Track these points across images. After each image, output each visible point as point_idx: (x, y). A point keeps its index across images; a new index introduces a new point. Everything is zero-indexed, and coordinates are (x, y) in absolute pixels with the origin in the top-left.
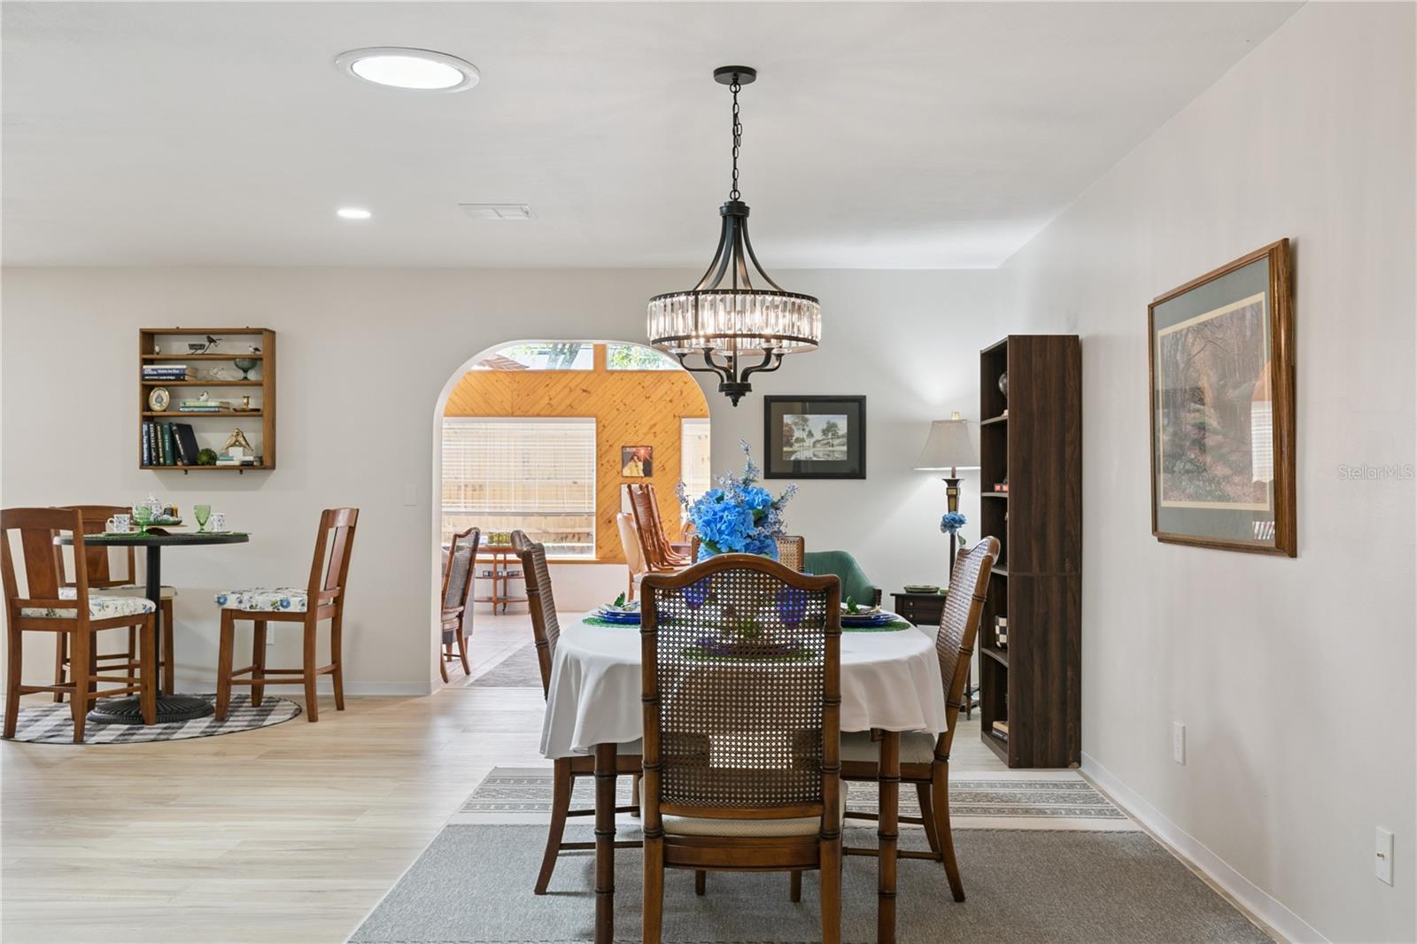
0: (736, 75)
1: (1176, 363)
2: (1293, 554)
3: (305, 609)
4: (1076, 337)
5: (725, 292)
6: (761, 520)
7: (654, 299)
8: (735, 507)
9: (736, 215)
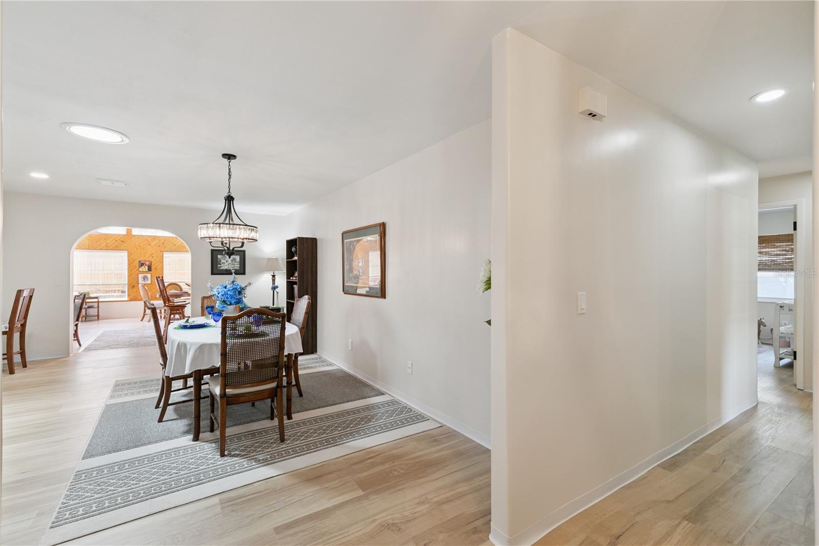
0: (230, 157)
1: (351, 249)
2: (385, 298)
3: (7, 330)
4: (316, 238)
5: (227, 224)
6: (240, 293)
7: (200, 224)
8: (232, 290)
9: (230, 199)
